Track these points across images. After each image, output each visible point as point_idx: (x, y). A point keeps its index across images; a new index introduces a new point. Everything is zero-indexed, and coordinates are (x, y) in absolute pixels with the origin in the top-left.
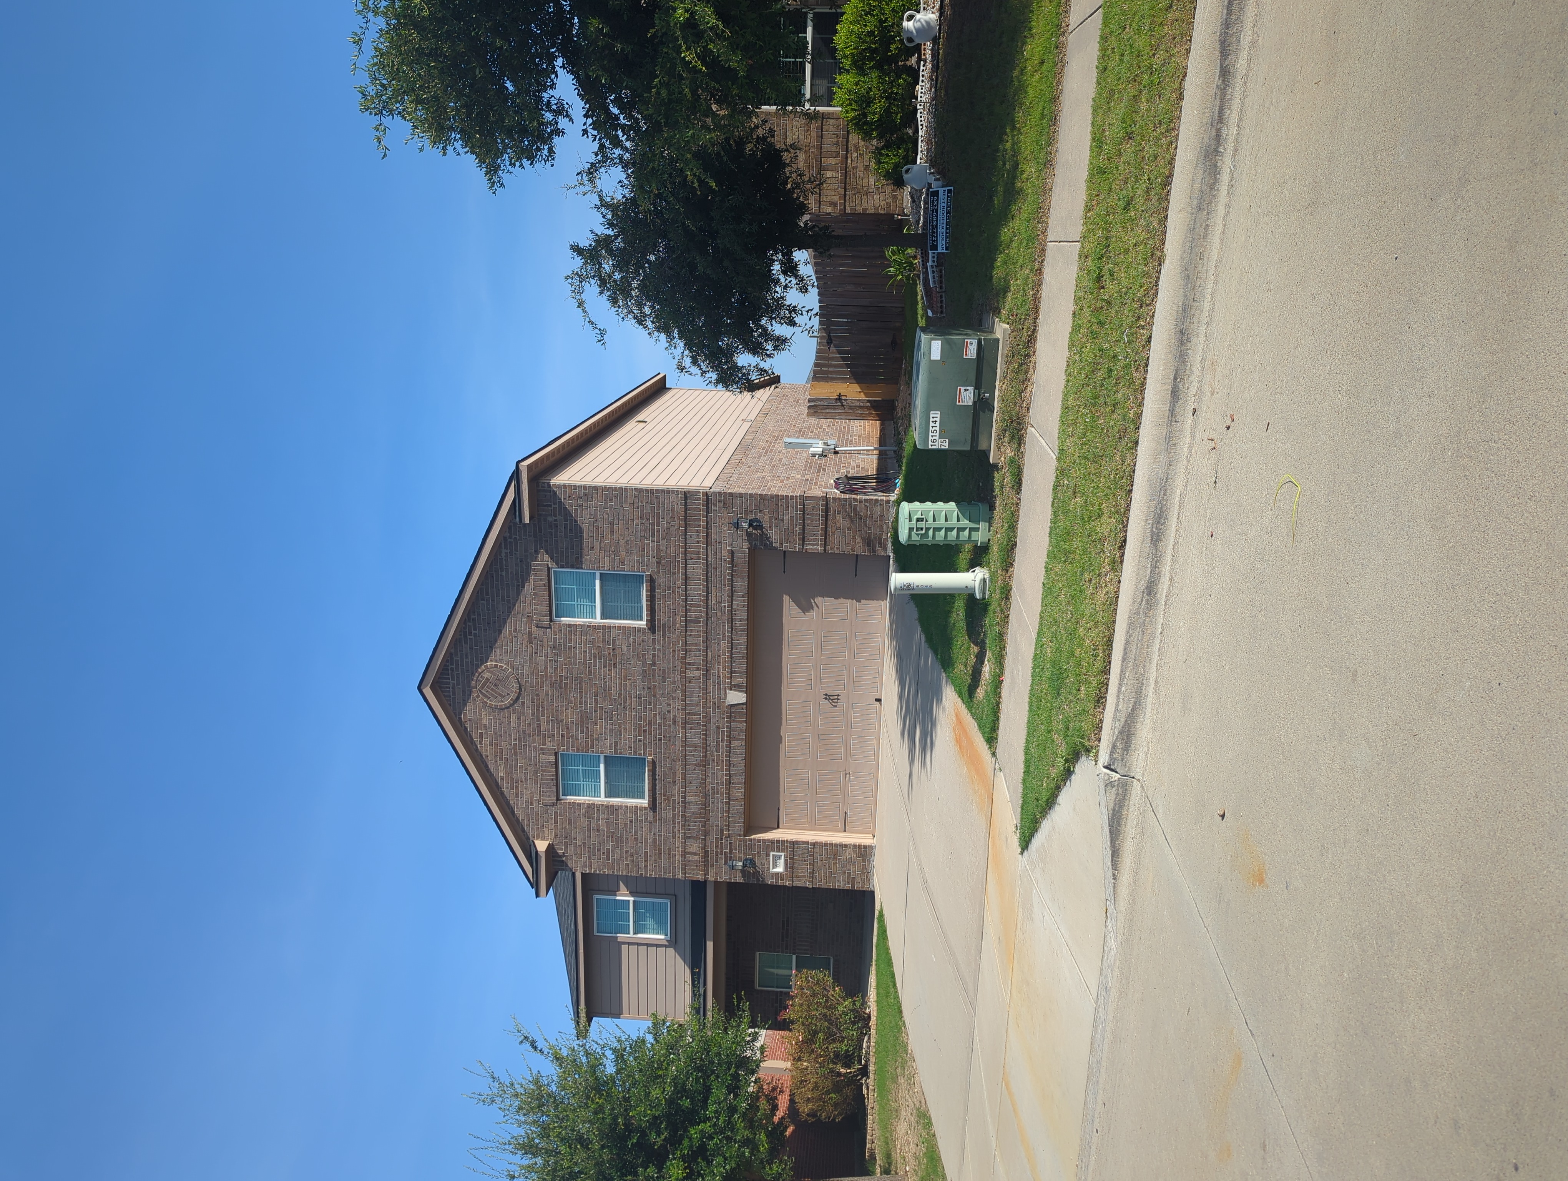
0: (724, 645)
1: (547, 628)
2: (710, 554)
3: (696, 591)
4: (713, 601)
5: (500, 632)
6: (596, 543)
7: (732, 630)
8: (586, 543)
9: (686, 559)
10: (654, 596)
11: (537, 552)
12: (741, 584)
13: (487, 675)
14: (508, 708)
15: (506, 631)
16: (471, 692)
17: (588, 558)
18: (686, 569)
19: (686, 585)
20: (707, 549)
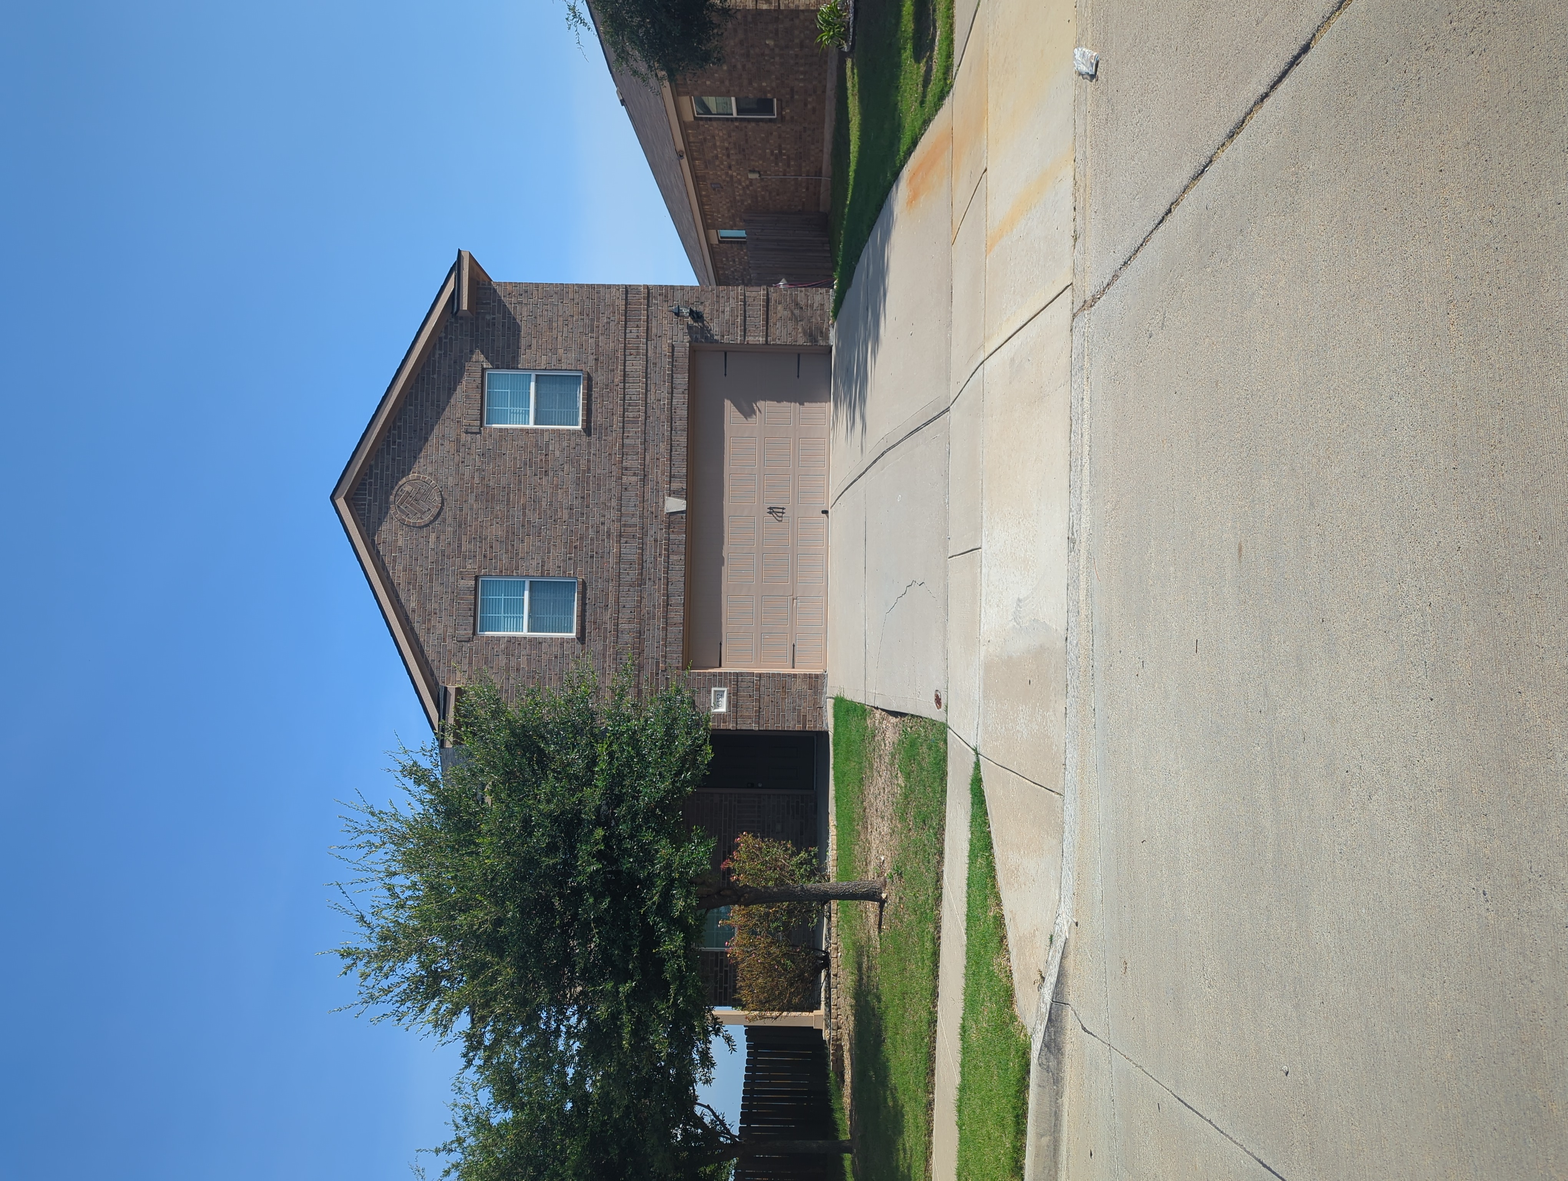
0: (663, 447)
1: (476, 433)
2: (649, 348)
3: (635, 390)
4: (652, 398)
5: (426, 440)
6: (534, 341)
7: (671, 430)
8: (523, 342)
9: (625, 355)
10: (591, 395)
11: (472, 352)
12: (682, 379)
13: (407, 488)
14: (427, 525)
15: (433, 439)
16: (388, 508)
17: (524, 358)
18: (625, 366)
19: (624, 382)
20: (647, 344)
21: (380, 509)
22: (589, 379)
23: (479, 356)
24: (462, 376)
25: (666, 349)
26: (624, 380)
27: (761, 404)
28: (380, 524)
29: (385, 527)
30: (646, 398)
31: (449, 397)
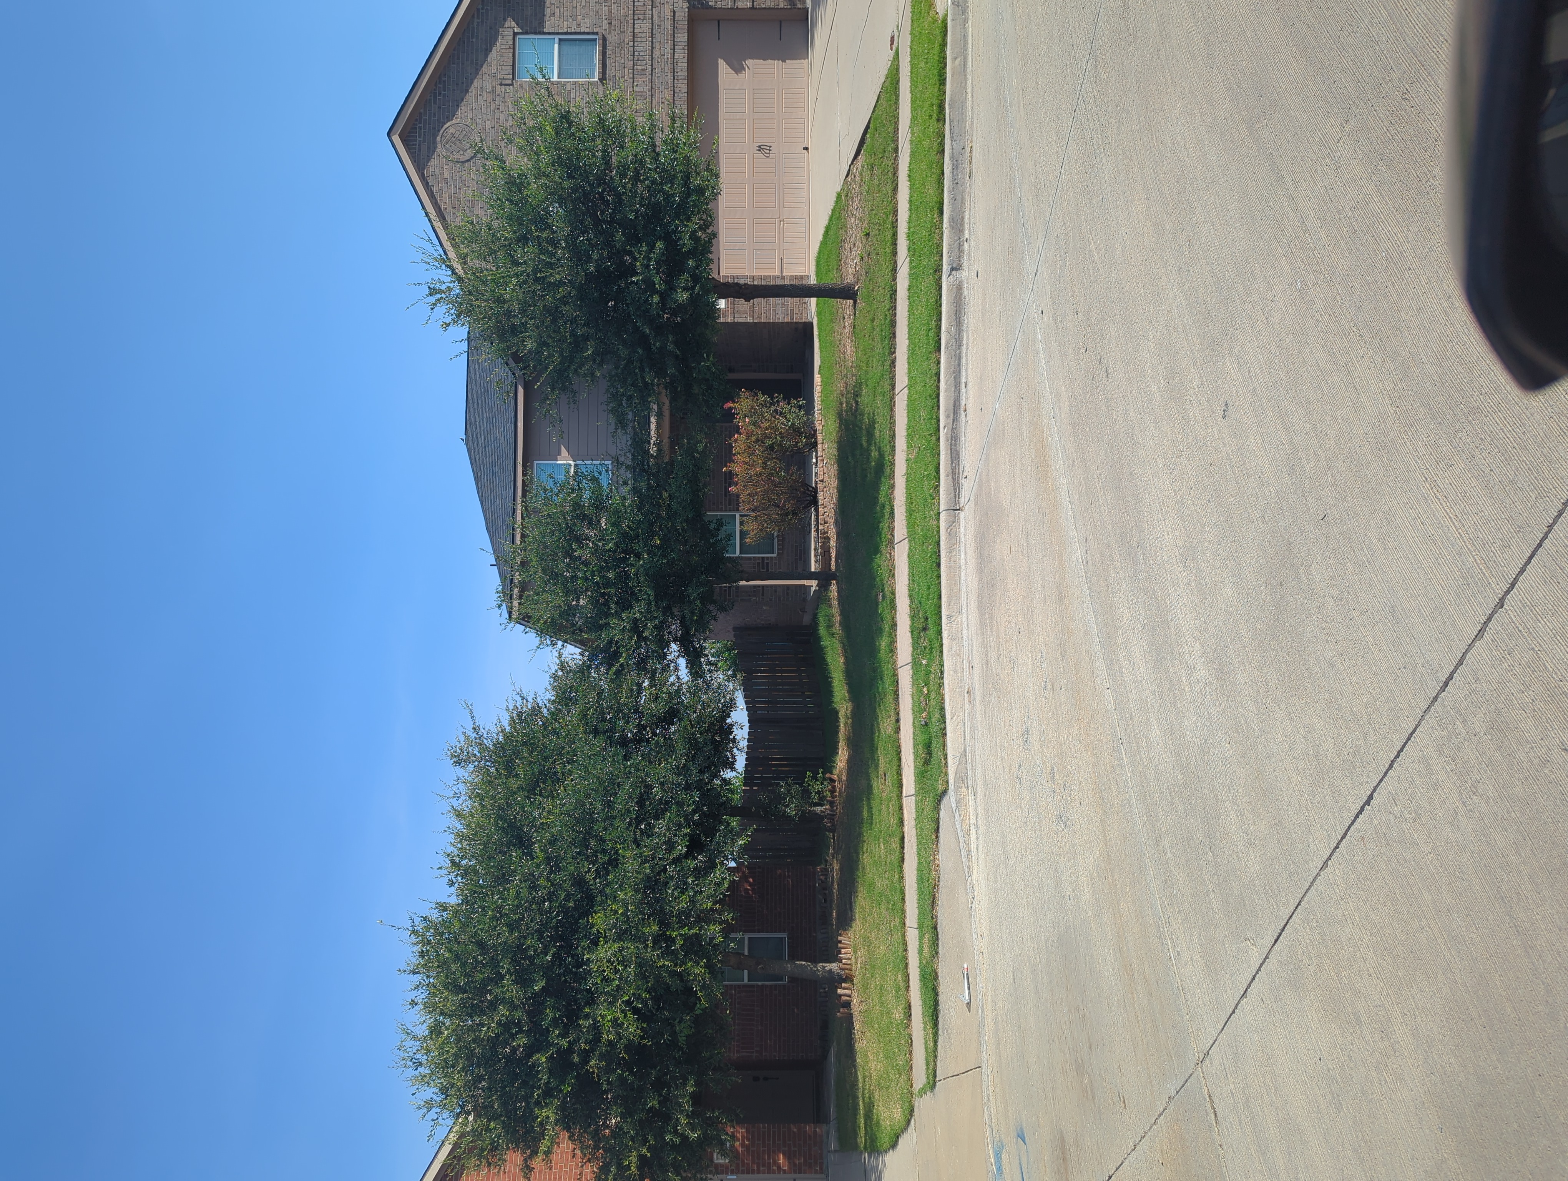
1: (509, 85)
2: (654, 14)
3: (643, 47)
5: (467, 91)
6: (557, 10)
8: (548, 11)
9: (634, 19)
11: (505, 20)
13: (452, 130)
14: (468, 161)
15: (473, 91)
16: (435, 148)
17: (549, 25)
18: (634, 28)
19: (634, 42)
20: (652, 10)
21: (429, 148)
22: (604, 39)
23: (510, 23)
24: (496, 40)
25: (669, 14)
26: (634, 39)
27: (749, 62)
28: (429, 160)
29: (432, 162)
30: (652, 53)
31: (486, 56)
